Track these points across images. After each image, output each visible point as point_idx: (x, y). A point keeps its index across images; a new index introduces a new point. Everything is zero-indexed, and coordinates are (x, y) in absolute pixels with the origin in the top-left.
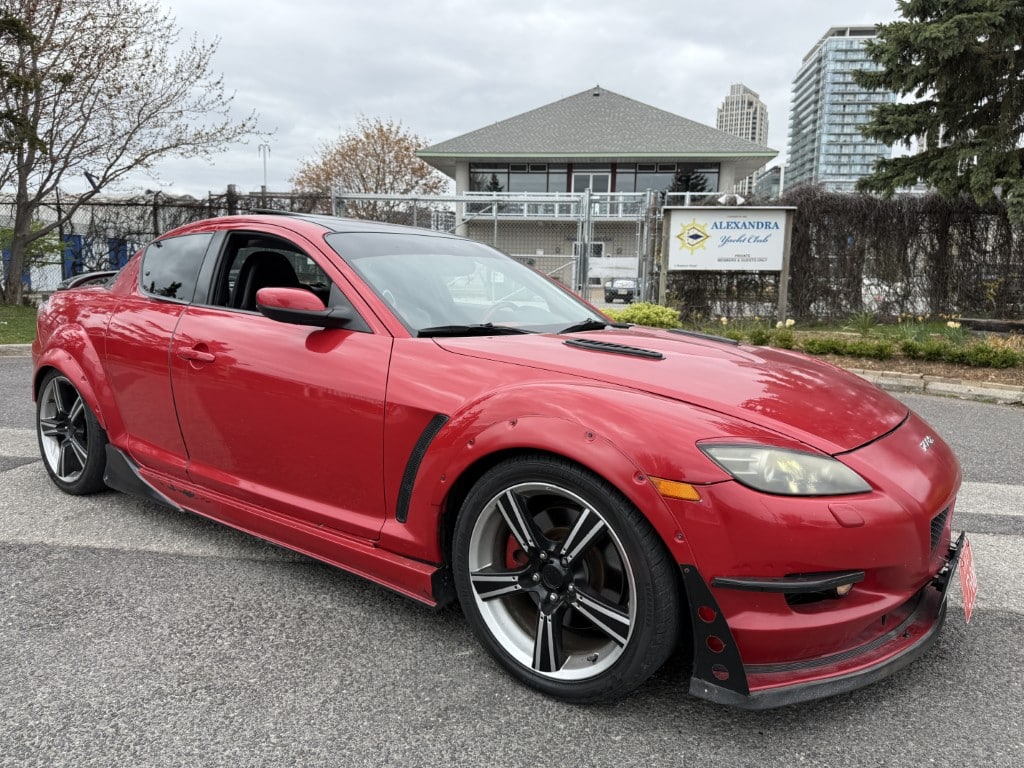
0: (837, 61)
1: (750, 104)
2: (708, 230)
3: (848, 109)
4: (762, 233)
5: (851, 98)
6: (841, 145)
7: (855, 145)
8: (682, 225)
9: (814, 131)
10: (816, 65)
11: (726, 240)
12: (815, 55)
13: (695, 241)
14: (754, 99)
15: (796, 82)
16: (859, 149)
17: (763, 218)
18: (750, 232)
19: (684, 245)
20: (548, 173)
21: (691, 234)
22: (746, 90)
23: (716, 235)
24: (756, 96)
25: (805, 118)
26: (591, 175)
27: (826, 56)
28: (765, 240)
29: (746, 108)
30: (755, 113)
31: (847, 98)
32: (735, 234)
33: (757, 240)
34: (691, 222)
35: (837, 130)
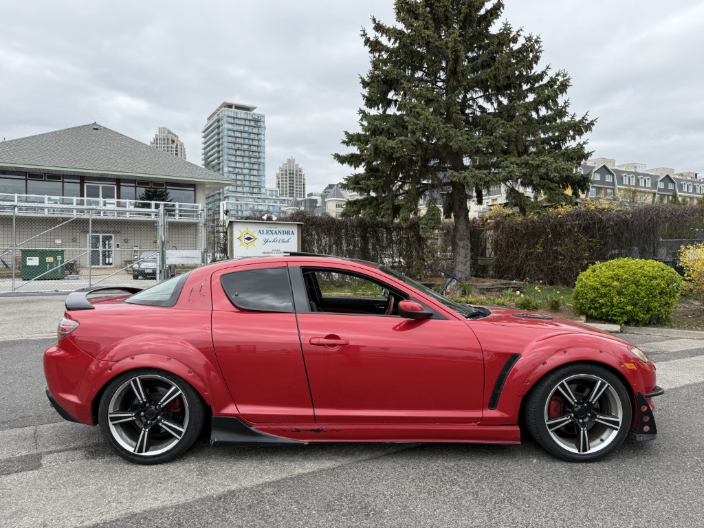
0: (229, 123)
1: (173, 141)
2: (256, 235)
3: (238, 153)
4: (286, 237)
5: (240, 146)
6: (237, 174)
7: (245, 175)
8: (240, 231)
9: (219, 164)
10: (216, 124)
11: (266, 241)
12: (215, 118)
13: (249, 242)
14: (175, 139)
15: (204, 132)
16: (247, 177)
17: (286, 229)
18: (280, 237)
19: (242, 243)
20: (63, 182)
21: (246, 237)
22: (170, 132)
23: (261, 238)
24: (176, 136)
25: (211, 156)
26: (101, 186)
27: (222, 119)
28: (288, 241)
29: (169, 143)
30: (177, 147)
31: (237, 146)
32: (271, 237)
33: (283, 241)
34: (245, 230)
35: (233, 165)
